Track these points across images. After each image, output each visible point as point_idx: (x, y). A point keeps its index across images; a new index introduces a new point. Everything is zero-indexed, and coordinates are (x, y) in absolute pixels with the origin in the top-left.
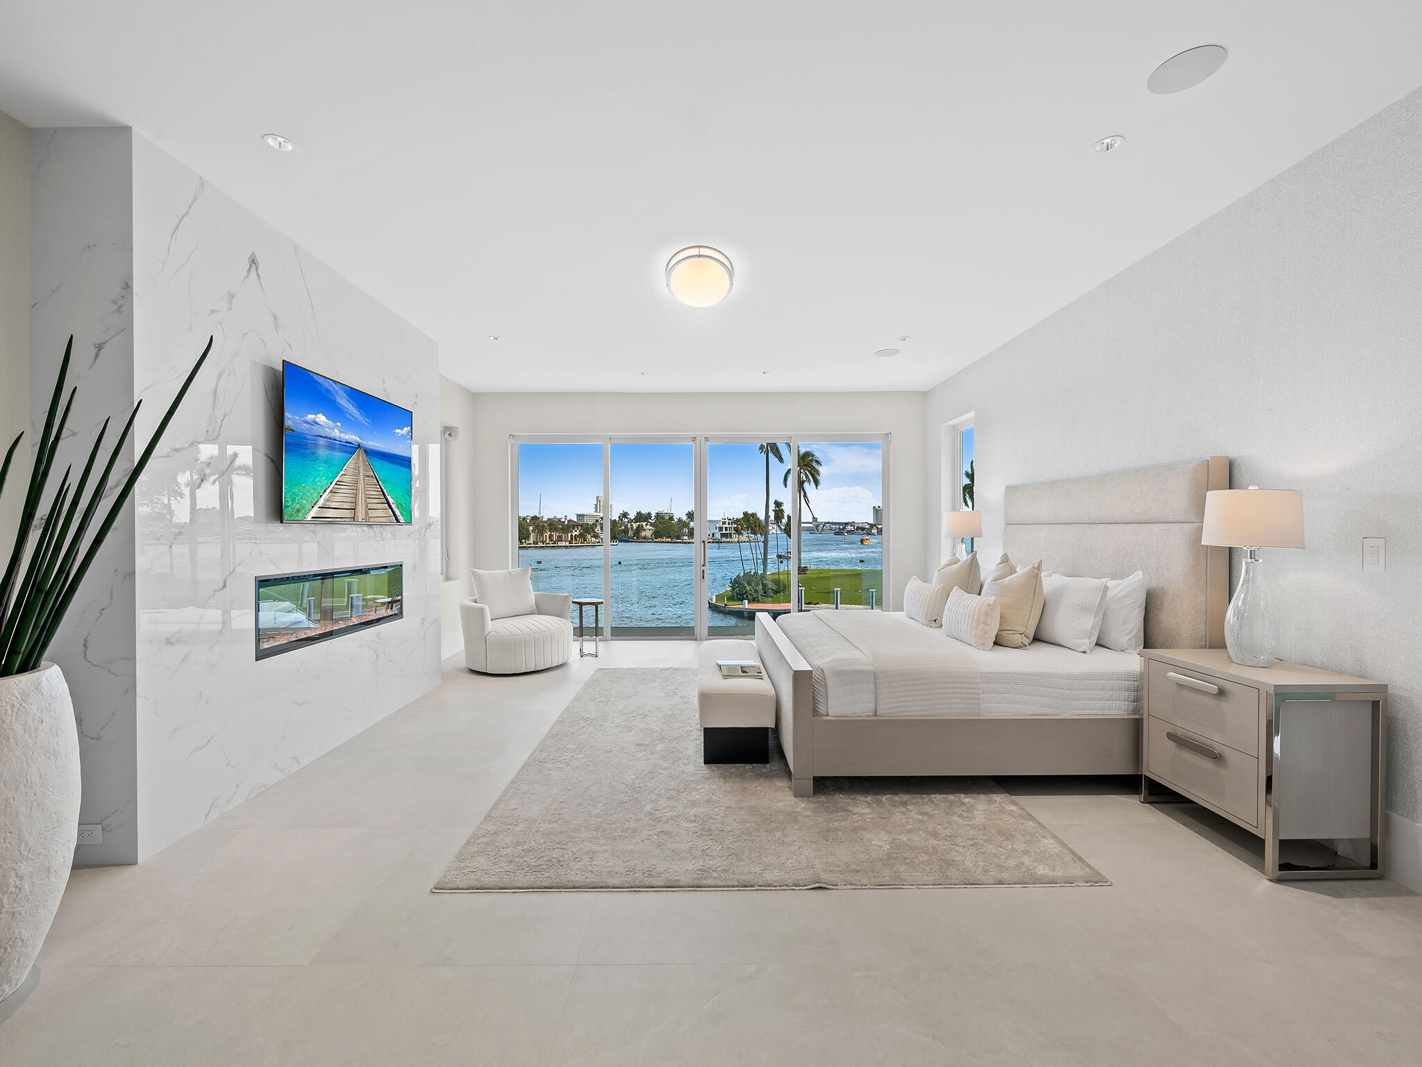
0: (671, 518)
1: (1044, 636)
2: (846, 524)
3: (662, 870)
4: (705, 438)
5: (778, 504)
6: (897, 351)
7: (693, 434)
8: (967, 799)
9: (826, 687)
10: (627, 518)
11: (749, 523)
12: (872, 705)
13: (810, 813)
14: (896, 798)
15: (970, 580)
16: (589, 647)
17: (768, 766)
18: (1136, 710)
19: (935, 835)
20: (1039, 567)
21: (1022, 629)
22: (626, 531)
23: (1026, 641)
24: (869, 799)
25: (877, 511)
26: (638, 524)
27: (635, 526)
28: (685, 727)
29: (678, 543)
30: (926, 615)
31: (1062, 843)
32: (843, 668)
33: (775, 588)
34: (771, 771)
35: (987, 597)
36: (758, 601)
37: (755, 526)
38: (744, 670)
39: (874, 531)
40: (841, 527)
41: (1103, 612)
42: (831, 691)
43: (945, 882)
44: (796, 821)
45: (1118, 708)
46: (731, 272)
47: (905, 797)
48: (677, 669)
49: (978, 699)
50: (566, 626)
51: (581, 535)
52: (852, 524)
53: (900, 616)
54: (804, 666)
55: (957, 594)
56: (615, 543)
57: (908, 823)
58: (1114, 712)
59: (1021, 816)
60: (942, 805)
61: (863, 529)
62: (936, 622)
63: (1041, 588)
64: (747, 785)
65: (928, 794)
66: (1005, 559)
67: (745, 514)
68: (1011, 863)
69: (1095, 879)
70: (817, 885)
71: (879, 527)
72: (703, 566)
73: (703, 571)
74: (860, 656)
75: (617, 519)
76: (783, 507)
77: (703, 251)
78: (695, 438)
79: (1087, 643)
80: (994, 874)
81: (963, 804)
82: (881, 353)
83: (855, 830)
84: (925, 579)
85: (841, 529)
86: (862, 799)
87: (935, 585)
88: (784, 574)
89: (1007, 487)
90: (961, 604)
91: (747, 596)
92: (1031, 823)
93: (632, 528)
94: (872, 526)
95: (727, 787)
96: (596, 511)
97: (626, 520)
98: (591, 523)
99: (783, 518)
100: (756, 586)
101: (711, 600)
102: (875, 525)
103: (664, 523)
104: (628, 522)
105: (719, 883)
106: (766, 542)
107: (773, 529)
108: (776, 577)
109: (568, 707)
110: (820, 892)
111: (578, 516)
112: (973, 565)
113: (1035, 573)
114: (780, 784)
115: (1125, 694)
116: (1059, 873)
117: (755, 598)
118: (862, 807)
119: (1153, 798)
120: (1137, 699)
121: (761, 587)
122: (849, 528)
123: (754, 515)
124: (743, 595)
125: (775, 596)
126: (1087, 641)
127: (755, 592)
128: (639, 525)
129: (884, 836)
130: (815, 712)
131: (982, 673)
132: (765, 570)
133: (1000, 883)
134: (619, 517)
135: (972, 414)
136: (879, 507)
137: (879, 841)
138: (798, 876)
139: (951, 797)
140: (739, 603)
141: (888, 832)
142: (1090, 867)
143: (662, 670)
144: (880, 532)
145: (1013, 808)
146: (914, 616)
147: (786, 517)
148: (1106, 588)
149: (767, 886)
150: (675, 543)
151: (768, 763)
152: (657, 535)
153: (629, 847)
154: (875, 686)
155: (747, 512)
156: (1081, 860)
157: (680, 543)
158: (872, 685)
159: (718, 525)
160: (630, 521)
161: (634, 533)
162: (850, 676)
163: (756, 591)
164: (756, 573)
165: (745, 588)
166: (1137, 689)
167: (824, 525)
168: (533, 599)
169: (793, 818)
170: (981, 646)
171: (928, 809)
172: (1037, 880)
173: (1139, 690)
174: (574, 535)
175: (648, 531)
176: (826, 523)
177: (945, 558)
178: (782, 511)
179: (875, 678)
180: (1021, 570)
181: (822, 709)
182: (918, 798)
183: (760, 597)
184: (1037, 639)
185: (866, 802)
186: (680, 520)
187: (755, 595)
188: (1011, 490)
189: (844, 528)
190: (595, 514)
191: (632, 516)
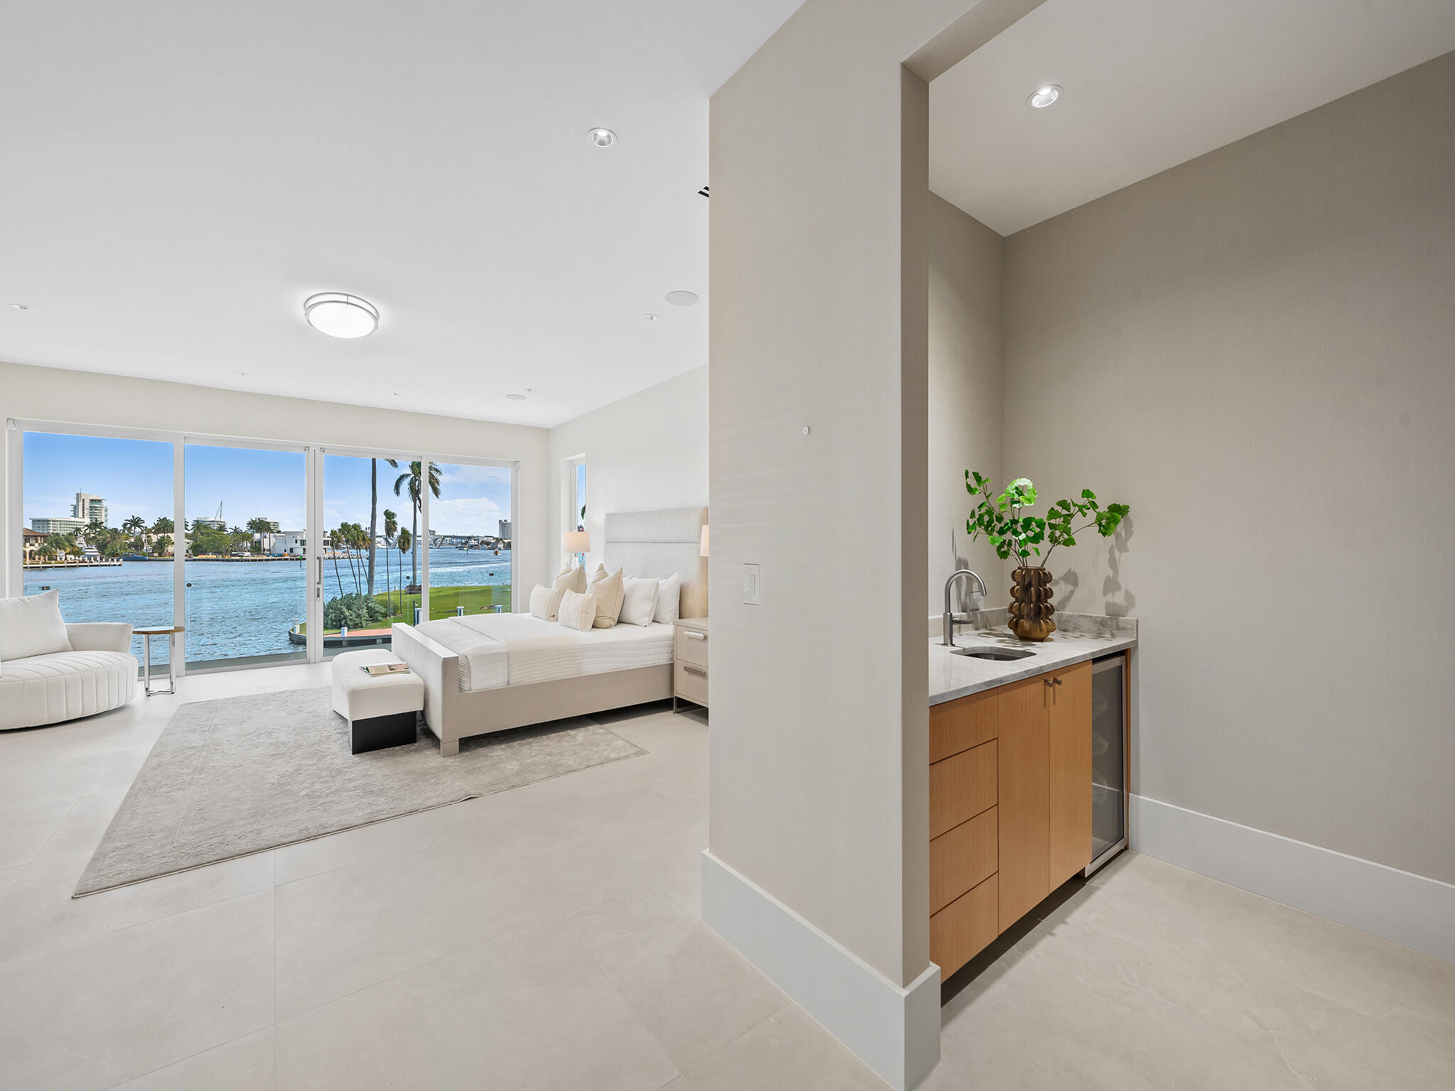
0: (222, 528)
1: (624, 619)
2: (469, 538)
3: (334, 822)
4: (321, 449)
5: (389, 515)
6: (525, 398)
7: (306, 443)
8: (571, 732)
9: (469, 669)
10: (139, 527)
11: (349, 536)
12: (505, 678)
13: (457, 764)
14: (524, 742)
15: (578, 582)
16: (159, 684)
17: (416, 744)
18: (672, 659)
19: (550, 754)
20: (621, 573)
21: (610, 615)
22: (138, 545)
23: (613, 623)
24: (503, 746)
25: (504, 525)
26: (161, 535)
27: (155, 538)
28: (322, 734)
29: (233, 560)
30: (547, 612)
31: (626, 741)
32: (483, 653)
33: (383, 610)
34: (419, 746)
35: (589, 594)
36: (362, 627)
37: (358, 539)
38: (391, 668)
39: (501, 545)
40: (464, 541)
41: (657, 600)
42: (473, 672)
43: (557, 775)
44: (446, 770)
45: (663, 659)
46: (376, 318)
47: (530, 740)
48: (293, 692)
49: (580, 663)
50: (128, 661)
51: (42, 552)
52: (476, 538)
53: (528, 615)
54: (451, 654)
55: (569, 595)
56: (115, 563)
57: (532, 753)
58: (661, 661)
59: (605, 734)
60: (556, 739)
61: (488, 544)
62: (554, 617)
63: (622, 587)
64: (398, 759)
65: (546, 735)
66: (601, 568)
67: (344, 526)
68: (596, 756)
69: (641, 752)
70: (468, 797)
71: (506, 541)
72: (318, 583)
73: (318, 589)
74: (497, 643)
75: (120, 528)
76: (395, 519)
77: (351, 300)
78: (308, 448)
79: (648, 620)
80: (585, 764)
81: (569, 735)
82: (509, 396)
83: (493, 765)
84: (547, 585)
85: (465, 543)
86: (499, 747)
87: (554, 588)
88: (396, 594)
89: (607, 514)
90: (572, 601)
91: (346, 623)
92: (611, 736)
93: (149, 542)
94: (498, 540)
95: (381, 764)
96: (75, 515)
97: (138, 530)
98: (65, 533)
99: (395, 530)
100: (359, 610)
101: (293, 630)
102: (501, 539)
103: (208, 535)
104: (142, 533)
105: (387, 816)
106: (371, 559)
107: (380, 544)
108: (386, 598)
109: (158, 743)
110: (472, 800)
111: (35, 521)
112: (581, 571)
113: (618, 577)
114: (430, 753)
115: (666, 650)
116: (622, 754)
117: (357, 624)
118: (498, 752)
119: (679, 710)
120: (672, 652)
121: (365, 611)
122: (473, 542)
123: (356, 527)
124: (340, 620)
125: (384, 619)
126: (647, 619)
127: (357, 617)
128: (163, 537)
129: (515, 763)
130: (461, 689)
131: (583, 645)
132: (370, 591)
133: (589, 767)
134: (125, 525)
135: (584, 454)
136: (506, 521)
137: (513, 766)
138: (452, 797)
139: (562, 733)
140: (334, 631)
141: (518, 760)
142: (639, 748)
143: (275, 694)
144: (508, 546)
145: (601, 730)
146: (538, 614)
147: (399, 530)
148: (658, 584)
149: (429, 808)
150: (227, 561)
151: (416, 742)
152: (197, 550)
153: (295, 819)
154: (508, 663)
155: (346, 524)
156: (635, 746)
157: (237, 561)
158: (506, 663)
159: (299, 538)
160: (149, 531)
161: (154, 548)
162: (489, 658)
163: (359, 616)
164: (359, 595)
165: (342, 613)
166: (673, 646)
167: (443, 539)
168: (64, 633)
169: (444, 769)
170: (583, 629)
171: (546, 743)
172: (609, 760)
173: (673, 645)
174: (28, 550)
175: (179, 543)
176: (445, 537)
177: (563, 568)
178: (394, 523)
179: (508, 658)
180: (611, 574)
181: (466, 686)
182: (539, 738)
183: (364, 622)
184: (620, 622)
185: (502, 748)
186: (236, 531)
187: (358, 621)
188: (609, 517)
189: (467, 542)
190: (73, 519)
191: (149, 523)
